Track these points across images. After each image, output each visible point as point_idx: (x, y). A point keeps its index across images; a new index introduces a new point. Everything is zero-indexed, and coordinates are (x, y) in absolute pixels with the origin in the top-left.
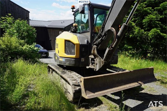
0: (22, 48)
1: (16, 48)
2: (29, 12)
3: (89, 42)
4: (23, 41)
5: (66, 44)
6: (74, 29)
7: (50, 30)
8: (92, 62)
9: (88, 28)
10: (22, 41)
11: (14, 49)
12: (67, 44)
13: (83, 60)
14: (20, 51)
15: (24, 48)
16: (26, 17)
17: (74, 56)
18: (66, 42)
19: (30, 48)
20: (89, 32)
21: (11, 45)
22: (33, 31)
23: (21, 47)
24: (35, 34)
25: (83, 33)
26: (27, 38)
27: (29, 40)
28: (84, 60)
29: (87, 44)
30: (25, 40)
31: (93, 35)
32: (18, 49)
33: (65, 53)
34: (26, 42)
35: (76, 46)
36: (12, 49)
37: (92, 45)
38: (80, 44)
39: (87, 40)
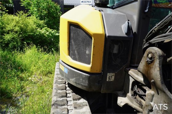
0: (41, 31)
1: (32, 31)
4: (43, 21)
5: (72, 34)
8: (136, 88)
10: (42, 22)
11: (29, 32)
12: (74, 33)
13: (111, 77)
14: (37, 35)
15: (43, 31)
17: (87, 67)
18: (72, 27)
19: (50, 33)
21: (27, 26)
23: (39, 30)
24: (60, 13)
26: (48, 18)
27: (49, 21)
28: (113, 79)
29: (126, 36)
30: (45, 21)
31: (147, 11)
32: (34, 32)
33: (69, 55)
34: (46, 23)
35: (94, 39)
36: (27, 33)
37: (145, 44)
38: (107, 35)
39: (127, 23)
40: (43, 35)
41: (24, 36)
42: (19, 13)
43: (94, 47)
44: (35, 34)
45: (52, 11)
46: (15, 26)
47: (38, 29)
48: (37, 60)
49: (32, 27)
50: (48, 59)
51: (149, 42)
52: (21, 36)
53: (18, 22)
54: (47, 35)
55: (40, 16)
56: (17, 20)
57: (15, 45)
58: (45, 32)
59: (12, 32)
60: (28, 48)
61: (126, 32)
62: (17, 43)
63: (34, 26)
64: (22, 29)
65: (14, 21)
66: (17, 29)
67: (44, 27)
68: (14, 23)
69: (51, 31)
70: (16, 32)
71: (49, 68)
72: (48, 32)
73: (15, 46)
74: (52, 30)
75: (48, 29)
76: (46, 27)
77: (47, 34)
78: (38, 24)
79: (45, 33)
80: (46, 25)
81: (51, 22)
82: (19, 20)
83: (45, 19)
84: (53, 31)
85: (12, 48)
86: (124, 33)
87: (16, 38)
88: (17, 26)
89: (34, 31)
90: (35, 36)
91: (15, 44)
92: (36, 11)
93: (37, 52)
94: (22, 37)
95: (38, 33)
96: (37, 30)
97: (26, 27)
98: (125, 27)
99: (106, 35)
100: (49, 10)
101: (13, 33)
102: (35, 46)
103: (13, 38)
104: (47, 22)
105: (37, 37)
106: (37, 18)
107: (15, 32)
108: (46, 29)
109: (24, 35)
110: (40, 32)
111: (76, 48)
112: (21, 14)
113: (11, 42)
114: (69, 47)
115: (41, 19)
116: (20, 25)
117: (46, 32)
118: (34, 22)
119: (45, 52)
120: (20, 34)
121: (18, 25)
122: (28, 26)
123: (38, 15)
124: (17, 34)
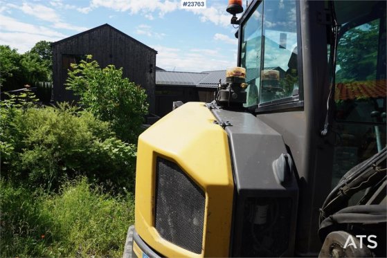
0: (101, 144)
1: (83, 143)
2: (156, 52)
3: (302, 171)
4: (107, 123)
5: (161, 180)
6: (228, 90)
7: (204, 92)
9: (296, 88)
10: (105, 125)
11: (76, 147)
12: (167, 179)
14: (92, 153)
15: (106, 145)
16: (148, 63)
19: (121, 150)
20: (301, 109)
21: (73, 133)
22: (138, 98)
23: (97, 142)
24: (145, 105)
25: (268, 110)
26: (119, 116)
27: (121, 123)
29: (282, 188)
30: (111, 122)
31: (325, 132)
32: (86, 147)
33: (155, 227)
34: (113, 128)
35: (209, 198)
36: (71, 148)
37: (324, 219)
38: (239, 187)
39: (283, 159)
40: (105, 153)
41: (64, 155)
42: (60, 106)
43: (208, 215)
44: (89, 151)
45: (129, 102)
46: (48, 133)
47: (95, 139)
48: (88, 213)
49: (83, 136)
50: (114, 211)
51: (332, 218)
52: (57, 154)
53: (54, 126)
54: (114, 154)
55: (103, 112)
56: (54, 120)
57: (43, 174)
58: (110, 147)
59: (39, 145)
60: (69, 183)
61: (282, 179)
62: (48, 171)
63: (88, 134)
64: (60, 140)
65: (47, 122)
66: (51, 138)
67: (108, 136)
68: (46, 127)
69: (123, 146)
70: (49, 146)
71: (113, 234)
72: (117, 148)
73: (41, 177)
74: (127, 145)
75: (116, 142)
76: (113, 136)
77: (114, 151)
78: (97, 129)
79: (111, 150)
80: (112, 133)
81: (124, 126)
82: (57, 121)
83: (112, 119)
84: (129, 147)
85: (36, 182)
86: (278, 182)
87: (47, 158)
88: (52, 133)
89: (88, 145)
90: (89, 155)
91: (43, 172)
92: (94, 101)
93: (88, 193)
94: (60, 158)
95: (95, 150)
96: (93, 142)
97: (71, 136)
98: (278, 166)
99: (235, 186)
100: (121, 101)
101: (42, 148)
102: (85, 178)
103: (40, 159)
104: (116, 124)
105: (92, 159)
106: (95, 115)
107: (45, 145)
108: (112, 142)
109: (64, 153)
110: (99, 147)
111: (170, 211)
112: (63, 108)
113: (34, 168)
114: (156, 208)
115: (104, 119)
116: (58, 131)
117: (113, 148)
118: (89, 125)
119: (107, 195)
120: (56, 150)
121: (55, 131)
122: (75, 132)
123: (98, 111)
124: (48, 150)
